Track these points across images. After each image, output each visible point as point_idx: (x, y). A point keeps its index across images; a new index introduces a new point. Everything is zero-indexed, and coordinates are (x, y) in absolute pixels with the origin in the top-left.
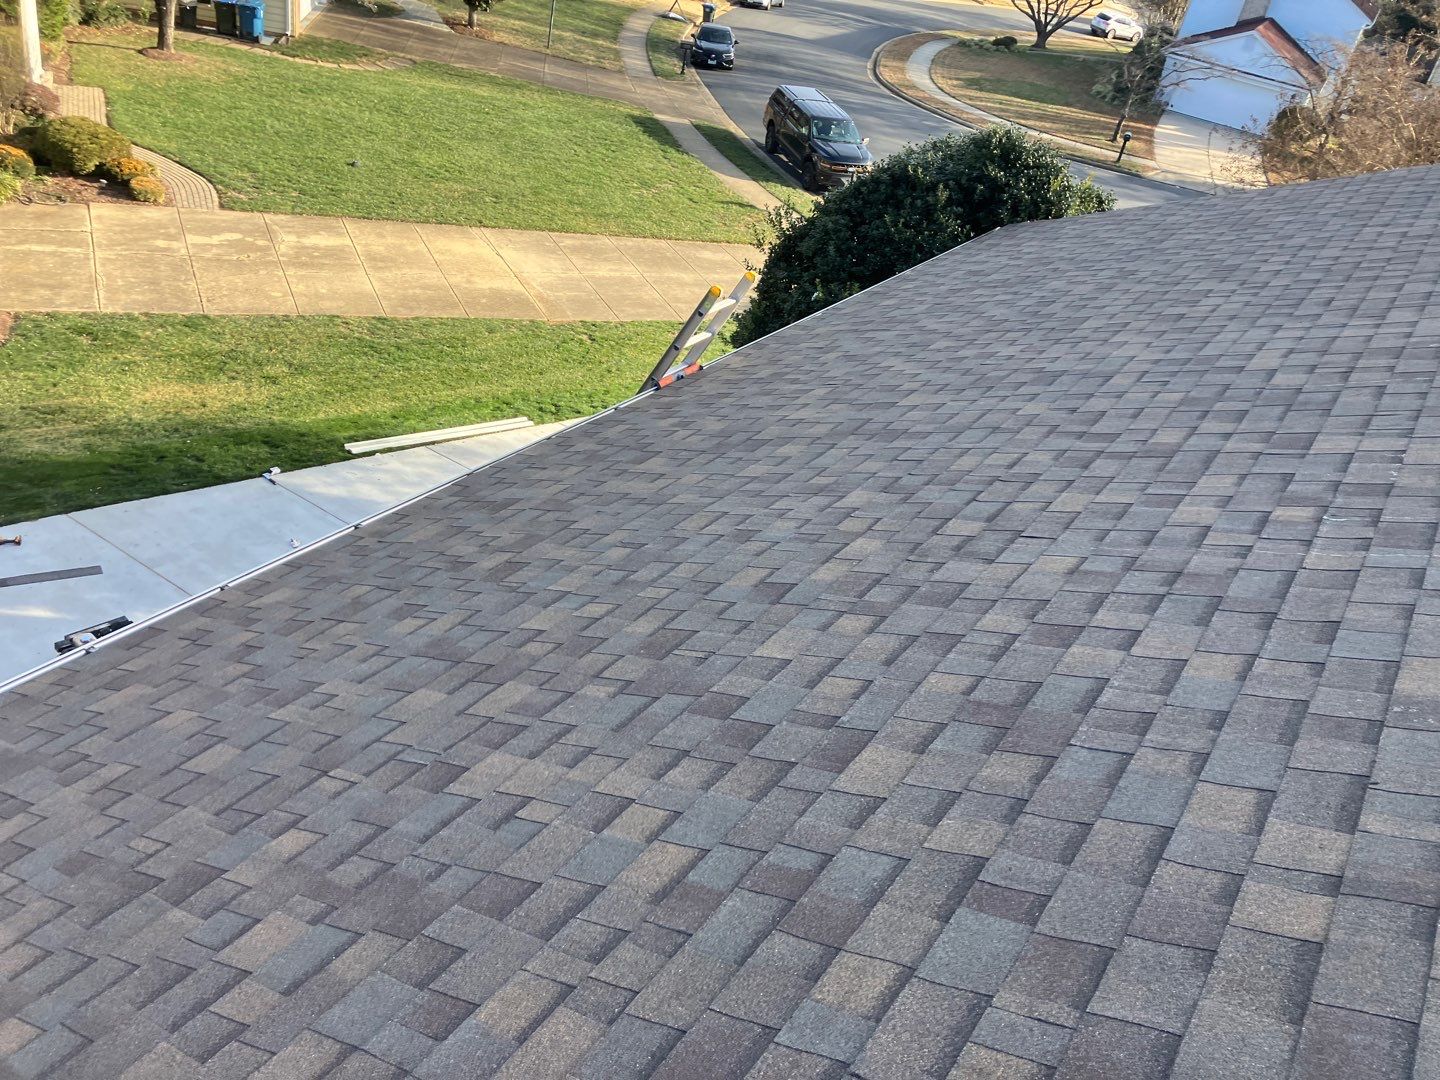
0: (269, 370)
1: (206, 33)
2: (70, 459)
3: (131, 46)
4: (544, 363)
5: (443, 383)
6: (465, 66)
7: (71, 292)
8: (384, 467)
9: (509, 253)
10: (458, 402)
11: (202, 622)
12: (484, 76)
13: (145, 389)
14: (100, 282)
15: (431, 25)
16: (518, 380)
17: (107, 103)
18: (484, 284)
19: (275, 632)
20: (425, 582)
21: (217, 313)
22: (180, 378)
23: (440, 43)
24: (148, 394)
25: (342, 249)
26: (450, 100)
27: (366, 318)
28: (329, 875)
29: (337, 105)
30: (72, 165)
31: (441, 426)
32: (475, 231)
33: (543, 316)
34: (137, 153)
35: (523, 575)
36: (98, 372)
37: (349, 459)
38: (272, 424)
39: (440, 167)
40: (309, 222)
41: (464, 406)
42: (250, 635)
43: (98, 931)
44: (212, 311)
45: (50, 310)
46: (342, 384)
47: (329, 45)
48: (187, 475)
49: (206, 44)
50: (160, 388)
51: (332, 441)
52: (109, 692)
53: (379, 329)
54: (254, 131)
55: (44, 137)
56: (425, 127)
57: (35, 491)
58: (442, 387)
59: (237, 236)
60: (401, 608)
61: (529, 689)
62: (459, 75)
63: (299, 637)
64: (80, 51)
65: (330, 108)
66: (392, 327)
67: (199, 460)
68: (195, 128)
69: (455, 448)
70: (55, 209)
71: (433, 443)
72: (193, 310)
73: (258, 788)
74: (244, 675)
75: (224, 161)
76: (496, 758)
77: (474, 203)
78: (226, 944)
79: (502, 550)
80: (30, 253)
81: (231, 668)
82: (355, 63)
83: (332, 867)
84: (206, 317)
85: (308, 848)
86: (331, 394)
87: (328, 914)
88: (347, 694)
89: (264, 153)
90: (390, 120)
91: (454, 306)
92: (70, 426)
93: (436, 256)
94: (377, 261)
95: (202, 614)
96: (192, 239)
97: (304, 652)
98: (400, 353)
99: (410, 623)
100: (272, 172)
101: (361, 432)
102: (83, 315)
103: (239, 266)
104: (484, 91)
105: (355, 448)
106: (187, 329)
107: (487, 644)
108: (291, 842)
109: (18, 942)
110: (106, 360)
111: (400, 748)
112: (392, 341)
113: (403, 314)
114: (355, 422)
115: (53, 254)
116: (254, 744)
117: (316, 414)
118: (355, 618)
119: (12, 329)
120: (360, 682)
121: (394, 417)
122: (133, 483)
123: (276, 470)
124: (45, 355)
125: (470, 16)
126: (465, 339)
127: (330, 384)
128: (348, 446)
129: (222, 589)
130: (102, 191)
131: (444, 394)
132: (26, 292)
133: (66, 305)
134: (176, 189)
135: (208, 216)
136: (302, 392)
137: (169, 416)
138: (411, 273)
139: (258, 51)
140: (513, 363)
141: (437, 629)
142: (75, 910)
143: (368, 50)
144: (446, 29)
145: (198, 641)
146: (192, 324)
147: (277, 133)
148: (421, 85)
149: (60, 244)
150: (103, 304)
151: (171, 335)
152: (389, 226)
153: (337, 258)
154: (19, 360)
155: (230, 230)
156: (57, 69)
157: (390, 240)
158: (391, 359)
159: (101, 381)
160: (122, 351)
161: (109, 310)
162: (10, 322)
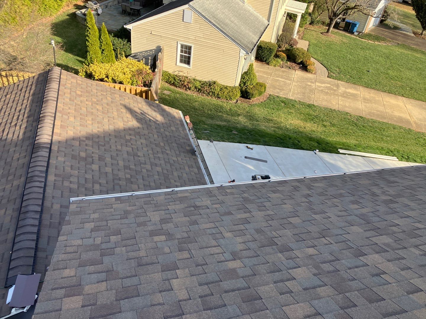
0: (325, 123)
1: (340, 30)
2: (270, 133)
3: (319, 31)
4: (409, 142)
5: (373, 140)
6: (415, 47)
7: (284, 92)
8: (347, 159)
9: (409, 107)
10: (376, 147)
11: (298, 184)
12: (420, 50)
13: (292, 120)
14: (291, 91)
15: (408, 33)
16: (398, 145)
17: (309, 46)
18: (397, 114)
19: (317, 194)
20: (363, 196)
21: (317, 105)
22: (301, 120)
23: (409, 39)
24: (292, 122)
25: (356, 95)
26: (406, 57)
27: (357, 116)
28: (320, 265)
29: (370, 54)
30: (295, 60)
31: (368, 152)
32: (400, 97)
33: (414, 128)
34: (312, 59)
35: (395, 205)
36: (283, 113)
37: (338, 154)
38: (321, 138)
39: (395, 76)
40: (350, 85)
41: (377, 148)
42: (310, 192)
43: (261, 250)
44: (315, 104)
45: (278, 95)
46: (343, 132)
47: (374, 36)
48: (295, 145)
49: (339, 33)
50: (296, 121)
51: (335, 147)
52: (273, 193)
53: (359, 120)
54: (344, 58)
55: (291, 52)
56: (395, 63)
57: (260, 138)
58: (373, 141)
59: (329, 85)
60: (354, 201)
61: (391, 240)
62: (412, 49)
63: (323, 198)
64: (307, 31)
65: (367, 54)
66: (364, 120)
67: (299, 142)
68: (328, 55)
69: (370, 160)
70: (288, 70)
71: (364, 156)
72: (311, 103)
73: (305, 233)
74: (306, 202)
75: (333, 65)
76: (377, 256)
77: (403, 89)
78: (291, 269)
79: (390, 196)
80: (278, 80)
81: (303, 199)
82: (380, 42)
83: (322, 263)
84: (313, 105)
85: (316, 255)
86: (339, 134)
87: (318, 275)
88: (334, 219)
89: (344, 64)
90: (384, 60)
91: (385, 118)
92: (272, 125)
93: (384, 103)
94: (365, 100)
95: (298, 182)
96: (317, 84)
97: (324, 202)
98: (363, 128)
99: (356, 206)
100: (345, 70)
101: (344, 147)
102: (285, 98)
103: (327, 93)
104: (418, 55)
105: (341, 151)
106: (308, 107)
107: (379, 221)
108: (311, 251)
109: (243, 243)
110: (286, 110)
111: (347, 240)
112: (362, 124)
113: (368, 117)
114: (343, 144)
115: (283, 81)
116: (306, 221)
117: (333, 139)
118: (340, 199)
119: (268, 98)
120: (338, 217)
121: (355, 146)
122: (282, 143)
123: (317, 150)
124: (273, 106)
125: (422, 32)
126: (385, 129)
127: (340, 131)
128: (339, 150)
129: (305, 177)
130: (300, 68)
131: (373, 143)
132: (274, 90)
133: (282, 95)
134: (318, 70)
135: (323, 79)
136: (331, 131)
137: (295, 128)
138: (374, 106)
139: (353, 36)
140: (398, 140)
141: (364, 211)
142: (257, 242)
143: (385, 39)
144: (413, 35)
145: (296, 188)
146: (309, 106)
147: (350, 59)
148: (398, 51)
149: (286, 79)
150: (291, 97)
151: (303, 108)
152: (373, 91)
153: (354, 97)
154: (267, 106)
155: (328, 83)
156: (300, 35)
157: (372, 95)
158: (360, 129)
159: (283, 115)
160: (290, 109)
161: (291, 98)
162: (268, 96)
